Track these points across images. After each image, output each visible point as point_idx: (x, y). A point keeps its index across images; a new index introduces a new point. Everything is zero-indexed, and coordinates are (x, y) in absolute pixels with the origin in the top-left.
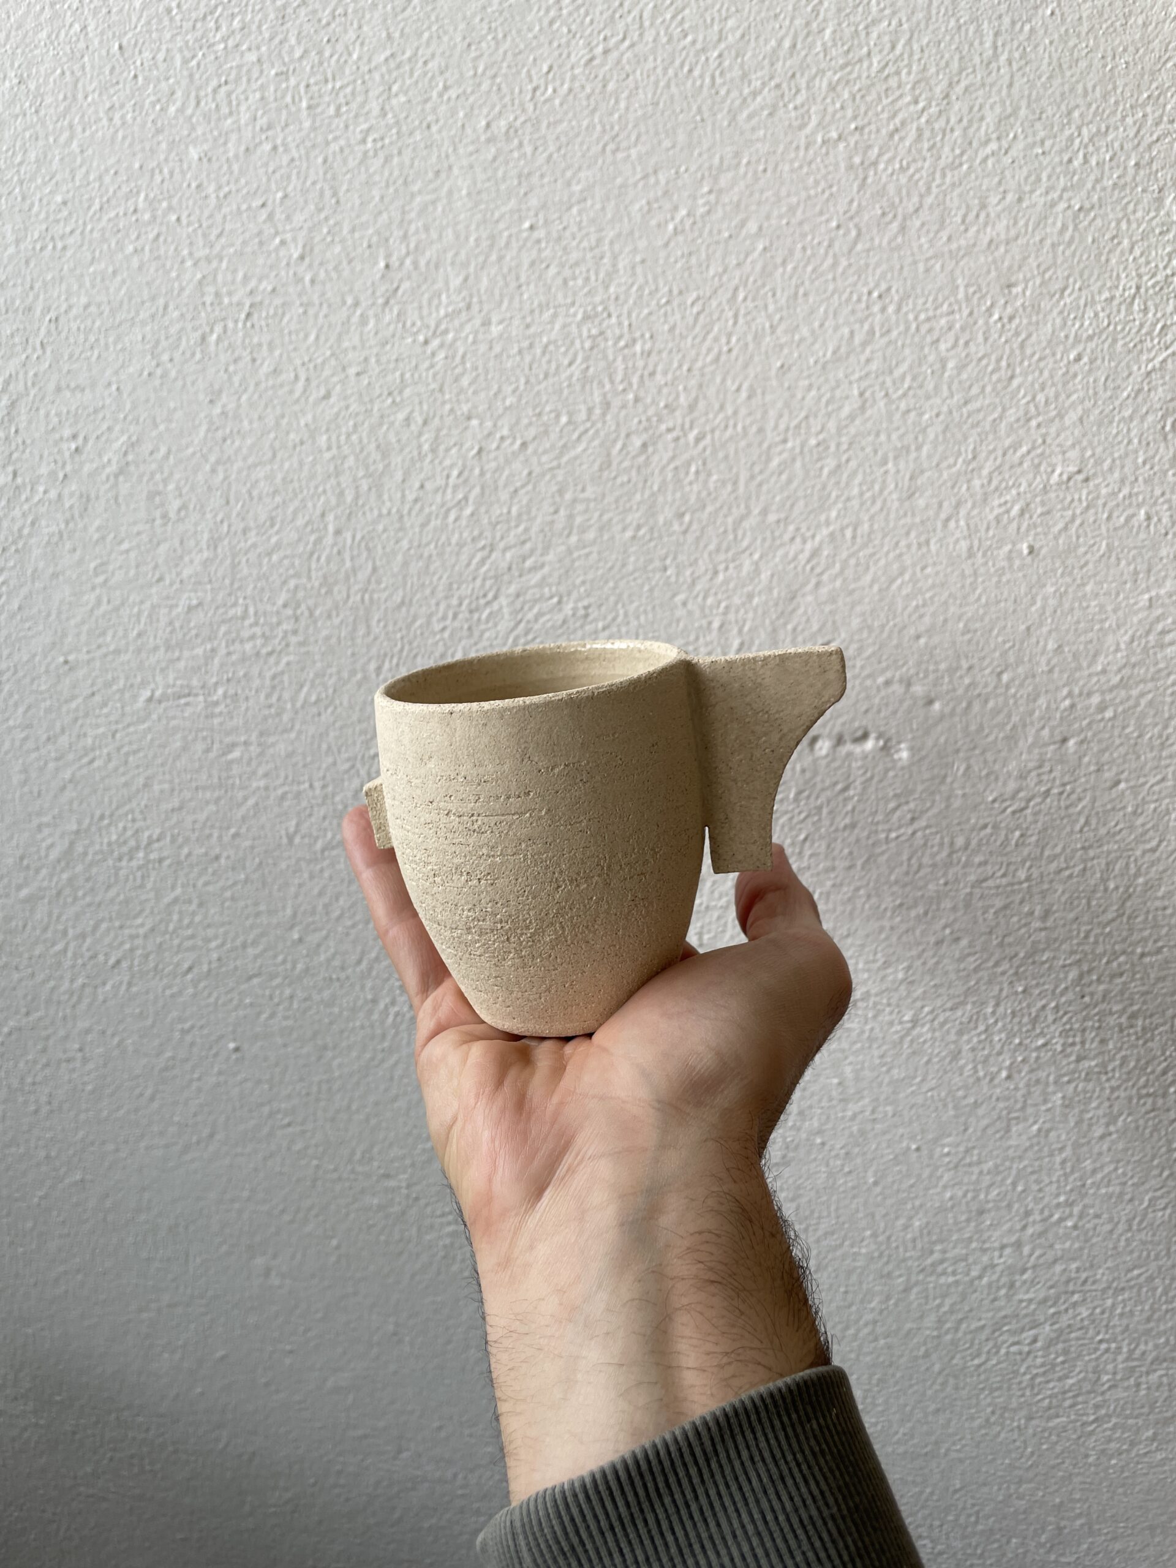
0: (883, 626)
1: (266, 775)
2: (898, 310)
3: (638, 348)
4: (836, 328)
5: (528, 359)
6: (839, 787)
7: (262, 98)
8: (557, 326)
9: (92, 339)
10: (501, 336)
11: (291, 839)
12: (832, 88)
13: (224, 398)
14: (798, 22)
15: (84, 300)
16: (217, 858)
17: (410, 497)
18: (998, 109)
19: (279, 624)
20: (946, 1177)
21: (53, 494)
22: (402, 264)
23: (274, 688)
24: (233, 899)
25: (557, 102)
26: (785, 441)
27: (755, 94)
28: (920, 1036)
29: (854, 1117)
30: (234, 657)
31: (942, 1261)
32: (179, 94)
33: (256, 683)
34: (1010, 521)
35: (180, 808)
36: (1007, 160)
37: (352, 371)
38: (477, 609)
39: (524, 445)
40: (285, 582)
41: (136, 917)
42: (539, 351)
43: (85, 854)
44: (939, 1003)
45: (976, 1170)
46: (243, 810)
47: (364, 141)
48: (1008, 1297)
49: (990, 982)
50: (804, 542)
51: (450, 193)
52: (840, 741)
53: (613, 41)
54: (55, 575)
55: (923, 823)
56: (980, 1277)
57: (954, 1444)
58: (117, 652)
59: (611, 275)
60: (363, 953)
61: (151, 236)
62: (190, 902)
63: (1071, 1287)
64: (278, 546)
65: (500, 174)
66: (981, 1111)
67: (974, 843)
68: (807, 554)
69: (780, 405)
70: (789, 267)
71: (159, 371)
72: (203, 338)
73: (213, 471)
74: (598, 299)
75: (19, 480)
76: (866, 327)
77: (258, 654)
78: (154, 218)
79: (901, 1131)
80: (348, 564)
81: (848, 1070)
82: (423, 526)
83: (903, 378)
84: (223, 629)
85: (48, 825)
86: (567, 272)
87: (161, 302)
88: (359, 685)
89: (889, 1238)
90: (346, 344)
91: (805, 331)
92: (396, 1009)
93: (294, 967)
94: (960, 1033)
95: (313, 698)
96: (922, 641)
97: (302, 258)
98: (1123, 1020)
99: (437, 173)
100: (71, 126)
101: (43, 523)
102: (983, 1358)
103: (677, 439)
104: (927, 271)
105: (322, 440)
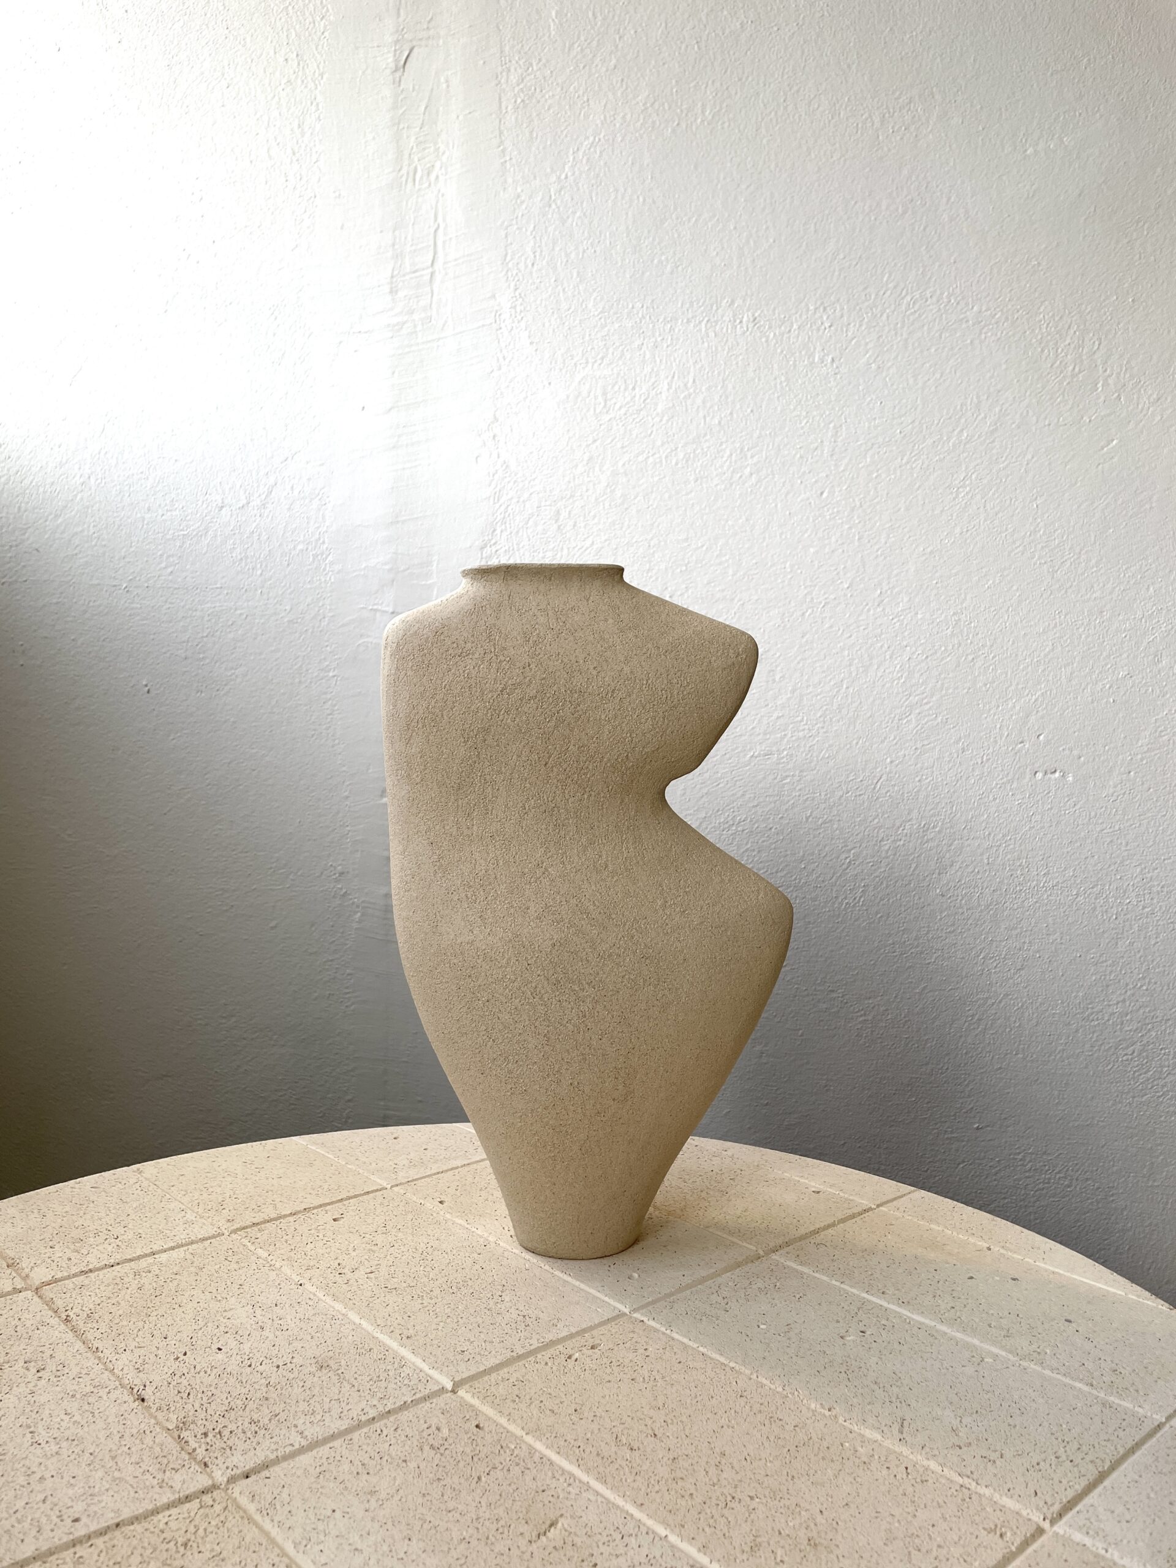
0: (1061, 728)
1: (800, 790)
3: (972, 625)
4: (1044, 622)
5: (931, 626)
6: (1046, 792)
7: (842, 535)
8: (943, 616)
11: (807, 819)
12: (1042, 547)
13: (807, 636)
14: (1032, 528)
15: (756, 597)
16: (771, 829)
17: (879, 674)
19: (816, 724)
20: (1093, 969)
22: (886, 591)
23: (809, 751)
24: (774, 849)
26: (1025, 659)
27: (1016, 548)
28: (1080, 901)
29: (1052, 943)
30: (794, 738)
31: (1092, 1014)
32: (810, 531)
33: (802, 750)
34: (1105, 691)
35: (756, 806)
37: (862, 628)
38: (902, 719)
39: (927, 657)
40: (821, 707)
42: (935, 624)
44: (1087, 885)
45: (1105, 964)
46: (787, 806)
47: (877, 551)
48: (1121, 1029)
49: (1106, 875)
50: (1032, 695)
52: (1046, 773)
53: (969, 529)
56: (1108, 1020)
57: (1100, 1117)
59: (964, 601)
60: (834, 874)
61: (789, 577)
63: (1147, 1021)
64: (821, 693)
65: (927, 565)
66: (1106, 935)
67: (1098, 814)
68: (1033, 700)
69: (1024, 647)
72: (803, 614)
73: (799, 663)
74: (959, 608)
76: (1054, 622)
77: (805, 737)
78: (791, 571)
79: (1072, 948)
80: (850, 700)
81: (1050, 919)
82: (883, 686)
83: (1067, 640)
85: (690, 815)
86: (948, 598)
87: (788, 600)
88: (848, 750)
89: (1068, 1003)
90: (861, 618)
91: (1033, 622)
92: (847, 901)
93: (799, 882)
94: (1096, 899)
95: (827, 756)
96: (1076, 734)
97: (848, 587)
98: (1159, 889)
99: (903, 564)
100: (764, 538)
102: (1112, 1064)
105: (846, 653)
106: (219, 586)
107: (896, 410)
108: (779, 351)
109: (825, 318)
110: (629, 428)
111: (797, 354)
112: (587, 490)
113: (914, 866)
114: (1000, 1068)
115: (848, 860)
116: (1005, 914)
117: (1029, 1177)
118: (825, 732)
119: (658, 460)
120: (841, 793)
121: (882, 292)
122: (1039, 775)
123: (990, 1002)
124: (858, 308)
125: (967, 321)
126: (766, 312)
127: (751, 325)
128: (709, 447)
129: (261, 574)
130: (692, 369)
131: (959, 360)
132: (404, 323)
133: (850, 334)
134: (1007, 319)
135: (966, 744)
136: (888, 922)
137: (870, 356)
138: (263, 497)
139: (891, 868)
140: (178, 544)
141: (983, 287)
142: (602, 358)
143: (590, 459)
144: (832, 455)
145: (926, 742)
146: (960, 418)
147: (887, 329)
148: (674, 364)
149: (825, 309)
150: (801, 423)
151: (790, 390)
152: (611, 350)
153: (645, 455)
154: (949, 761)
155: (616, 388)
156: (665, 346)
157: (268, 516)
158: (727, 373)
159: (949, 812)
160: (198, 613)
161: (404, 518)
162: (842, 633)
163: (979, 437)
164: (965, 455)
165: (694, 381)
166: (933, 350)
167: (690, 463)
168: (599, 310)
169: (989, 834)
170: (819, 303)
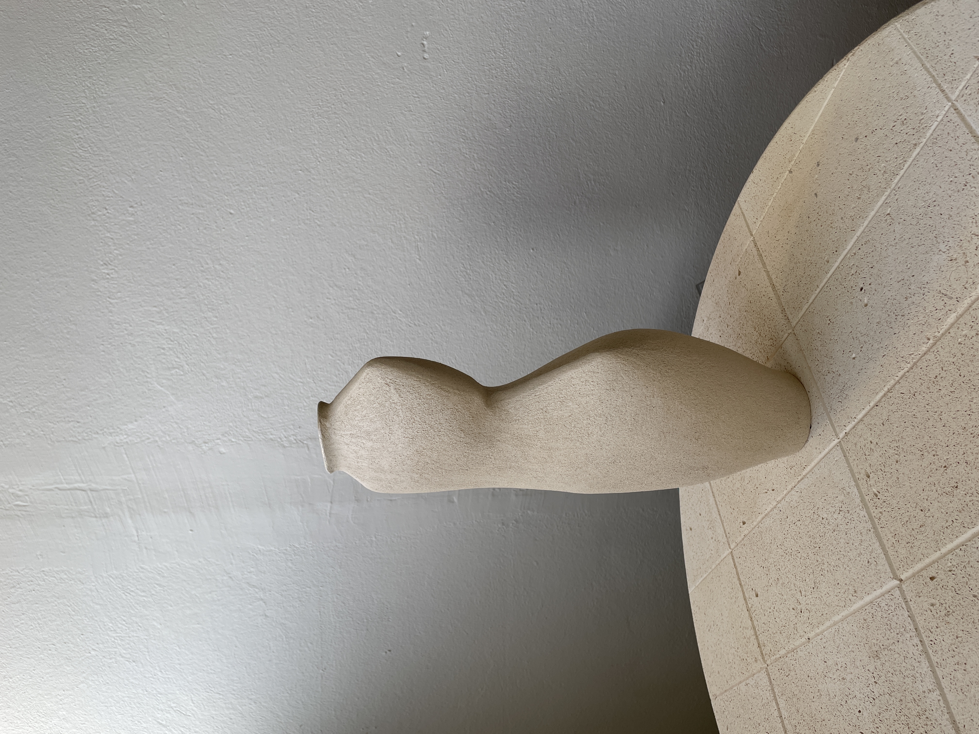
0: (392, 39)
1: (441, 226)
2: (312, 35)
3: (321, 104)
4: (316, 51)
5: (323, 134)
6: (438, 51)
7: (260, 199)
8: (315, 125)
9: (319, 258)
10: (318, 141)
11: (461, 221)
12: (261, 51)
13: (334, 222)
14: (247, 59)
15: (309, 259)
16: (468, 246)
17: (359, 171)
18: (267, 11)
19: (396, 215)
20: (558, 19)
21: (361, 279)
22: (300, 166)
23: (415, 220)
24: (481, 243)
25: (263, 121)
26: (344, 65)
27: (262, 70)
28: (513, 28)
29: (542, 48)
30: (406, 231)
31: (589, 20)
32: (259, 222)
33: (414, 225)
34: (364, 5)
35: (453, 256)
36: (278, 8)
37: (327, 184)
38: (390, 155)
39: (345, 137)
40: (384, 212)
41: (489, 277)
42: (321, 131)
43: (469, 290)
44: (501, 22)
45: (556, 11)
46: (453, 235)
47: (271, 173)
49: (494, 7)
50: (370, 60)
51: (283, 151)
52: (424, 51)
53: (250, 105)
54: (384, 283)
55: (447, 27)
56: (593, 9)
57: (657, 16)
58: (406, 267)
59: (303, 110)
60: (497, 202)
62: (483, 257)
64: (374, 212)
65: (279, 137)
66: (536, 9)
67: (452, 13)
68: (373, 59)
69: (335, 66)
70: (302, 63)
71: (327, 240)
72: (319, 225)
73: (353, 228)
74: (309, 114)
75: (357, 288)
76: (316, 43)
77: (405, 223)
79: (545, 34)
80: (378, 192)
81: (525, 49)
82: (367, 168)
83: (328, 34)
84: (398, 233)
85: (460, 301)
86: (302, 121)
87: (309, 236)
88: (413, 193)
89: (582, 37)
90: (320, 184)
91: (317, 59)
92: (515, 193)
93: (503, 226)
94: (511, 16)
95: (417, 208)
96: (396, 28)
97: (298, 194)
99: (279, 154)
100: (265, 254)
101: (369, 284)
102: (623, 7)
103: (344, 94)
104: (303, 27)
105: (345, 195)
106: (318, 614)
107: (166, 160)
108: (127, 246)
109: (100, 213)
110: (193, 351)
111: (129, 232)
112: (240, 378)
113: (491, 147)
114: (625, 87)
115: (488, 193)
116: (522, 82)
117: (696, 68)
118: (401, 210)
119: (215, 330)
120: (442, 198)
121: (78, 171)
122: (426, 56)
123: (581, 93)
124: (90, 189)
125: (94, 107)
126: (99, 257)
127: (110, 267)
128: (203, 295)
129: (310, 588)
130: (146, 308)
131: (124, 113)
132: (128, 507)
133: (111, 195)
134: (90, 77)
135: (406, 109)
136: (529, 165)
137: (126, 179)
138: (257, 590)
139: (493, 162)
140: (292, 641)
141: (67, 95)
142: (143, 371)
143: (217, 377)
144: (203, 207)
145: (406, 137)
146: (168, 112)
147: (104, 167)
148: (144, 321)
149: (93, 213)
150: (180, 230)
151: (156, 238)
152: (137, 366)
153: (212, 340)
154: (419, 121)
155: (164, 361)
156: (131, 328)
157: (270, 587)
158: (147, 283)
159: (454, 122)
160: (338, 625)
161: (267, 500)
162: (332, 198)
163: (182, 98)
164: (195, 109)
165: (155, 307)
166: (118, 133)
167: (215, 308)
168: (108, 375)
169: (468, 93)
170: (89, 218)
